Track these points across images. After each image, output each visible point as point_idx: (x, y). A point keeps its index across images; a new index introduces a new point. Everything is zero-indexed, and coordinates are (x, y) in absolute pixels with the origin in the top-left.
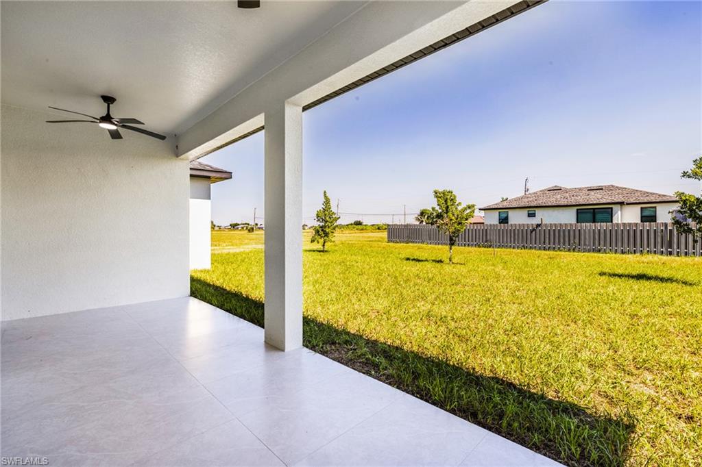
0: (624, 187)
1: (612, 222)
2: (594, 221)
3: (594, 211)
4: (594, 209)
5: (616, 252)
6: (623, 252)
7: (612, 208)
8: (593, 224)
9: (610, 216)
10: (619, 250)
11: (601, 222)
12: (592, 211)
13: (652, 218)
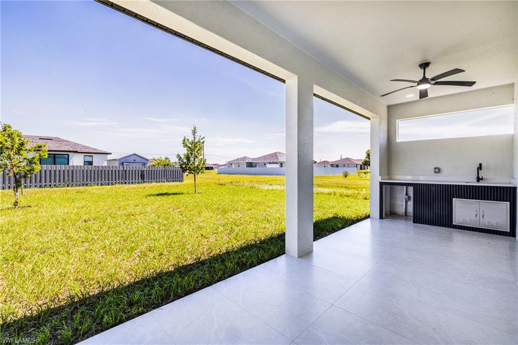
0: (68, 140)
1: (68, 164)
2: (55, 164)
3: (55, 156)
4: (55, 154)
5: (98, 184)
6: (102, 185)
7: (68, 155)
8: (55, 166)
9: (67, 161)
10: (100, 184)
11: (61, 164)
12: (53, 156)
13: (91, 163)
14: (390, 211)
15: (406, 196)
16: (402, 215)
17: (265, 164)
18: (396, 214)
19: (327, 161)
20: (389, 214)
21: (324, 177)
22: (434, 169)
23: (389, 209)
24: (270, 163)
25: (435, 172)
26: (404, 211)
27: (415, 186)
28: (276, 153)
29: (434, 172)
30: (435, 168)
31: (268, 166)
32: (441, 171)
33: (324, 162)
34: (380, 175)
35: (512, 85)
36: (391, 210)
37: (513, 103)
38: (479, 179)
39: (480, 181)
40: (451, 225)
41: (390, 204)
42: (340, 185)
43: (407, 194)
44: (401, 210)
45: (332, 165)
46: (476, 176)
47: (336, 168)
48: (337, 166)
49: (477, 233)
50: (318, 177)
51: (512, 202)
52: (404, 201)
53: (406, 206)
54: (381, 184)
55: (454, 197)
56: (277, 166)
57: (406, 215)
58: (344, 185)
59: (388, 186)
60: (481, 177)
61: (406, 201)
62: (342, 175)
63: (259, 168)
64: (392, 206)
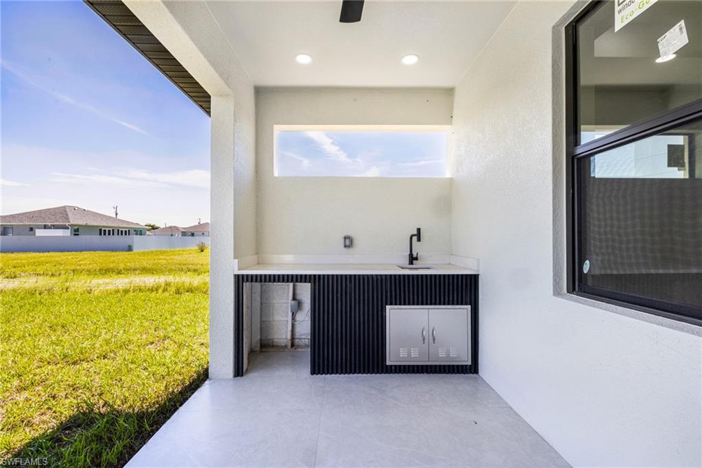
14: (261, 340)
15: (293, 302)
16: (286, 346)
17: (31, 229)
18: (273, 346)
19: (175, 227)
20: (258, 349)
21: (163, 253)
22: (343, 240)
23: (259, 337)
24: (45, 227)
25: (345, 246)
26: (289, 337)
27: (316, 281)
28: (64, 207)
29: (343, 245)
30: (345, 238)
31: (40, 233)
32: (355, 242)
33: (170, 227)
34: (235, 258)
35: (450, 91)
36: (263, 338)
37: (450, 123)
38: (412, 259)
39: (414, 262)
40: (382, 368)
41: (262, 322)
42: (184, 267)
43: (294, 299)
44: (282, 334)
45: (184, 234)
46: (409, 253)
47: (190, 237)
48: (193, 235)
49: (425, 376)
50: (152, 252)
51: (473, 305)
52: (290, 314)
53: (293, 326)
54: (240, 280)
55: (387, 304)
56: (67, 233)
57: (293, 345)
58: (193, 267)
59: (257, 285)
60: (415, 255)
61: (293, 314)
62: (197, 248)
63: (16, 237)
64: (265, 326)
